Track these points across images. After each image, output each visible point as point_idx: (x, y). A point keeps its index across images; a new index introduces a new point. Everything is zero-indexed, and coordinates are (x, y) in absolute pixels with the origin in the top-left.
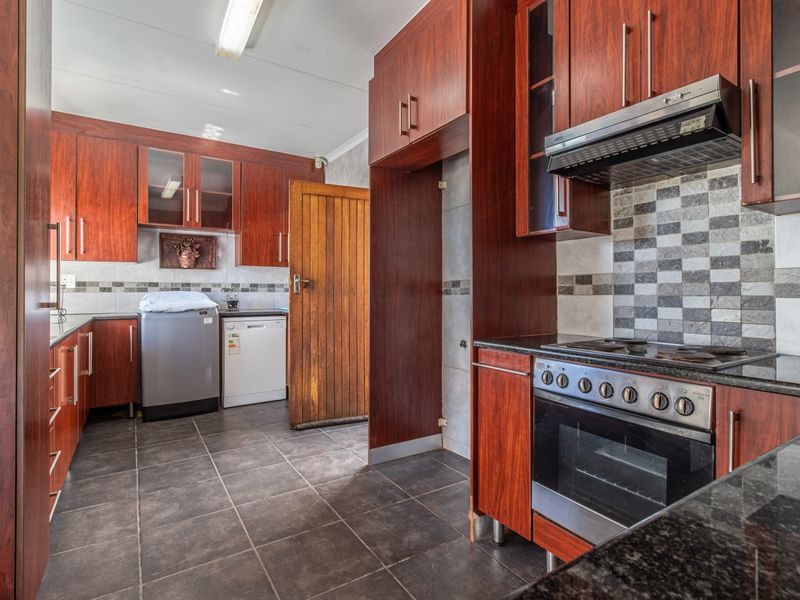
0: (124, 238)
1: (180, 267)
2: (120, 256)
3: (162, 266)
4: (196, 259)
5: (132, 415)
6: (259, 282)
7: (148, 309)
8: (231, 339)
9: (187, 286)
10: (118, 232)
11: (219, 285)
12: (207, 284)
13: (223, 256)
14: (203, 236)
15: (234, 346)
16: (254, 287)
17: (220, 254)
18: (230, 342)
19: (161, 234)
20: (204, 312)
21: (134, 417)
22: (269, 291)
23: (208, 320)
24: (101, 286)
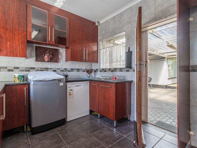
0: (20, 46)
1: (44, 61)
2: (18, 54)
3: (36, 60)
4: (51, 58)
5: (25, 131)
6: (74, 68)
7: (34, 79)
8: (70, 91)
9: (47, 69)
10: (17, 43)
11: (60, 69)
12: (55, 68)
13: (61, 57)
14: (53, 49)
15: (71, 94)
16: (72, 70)
17: (60, 56)
18: (70, 93)
19: (36, 47)
20: (60, 80)
21: (27, 131)
22: (77, 71)
23: (62, 84)
24: (8, 68)
